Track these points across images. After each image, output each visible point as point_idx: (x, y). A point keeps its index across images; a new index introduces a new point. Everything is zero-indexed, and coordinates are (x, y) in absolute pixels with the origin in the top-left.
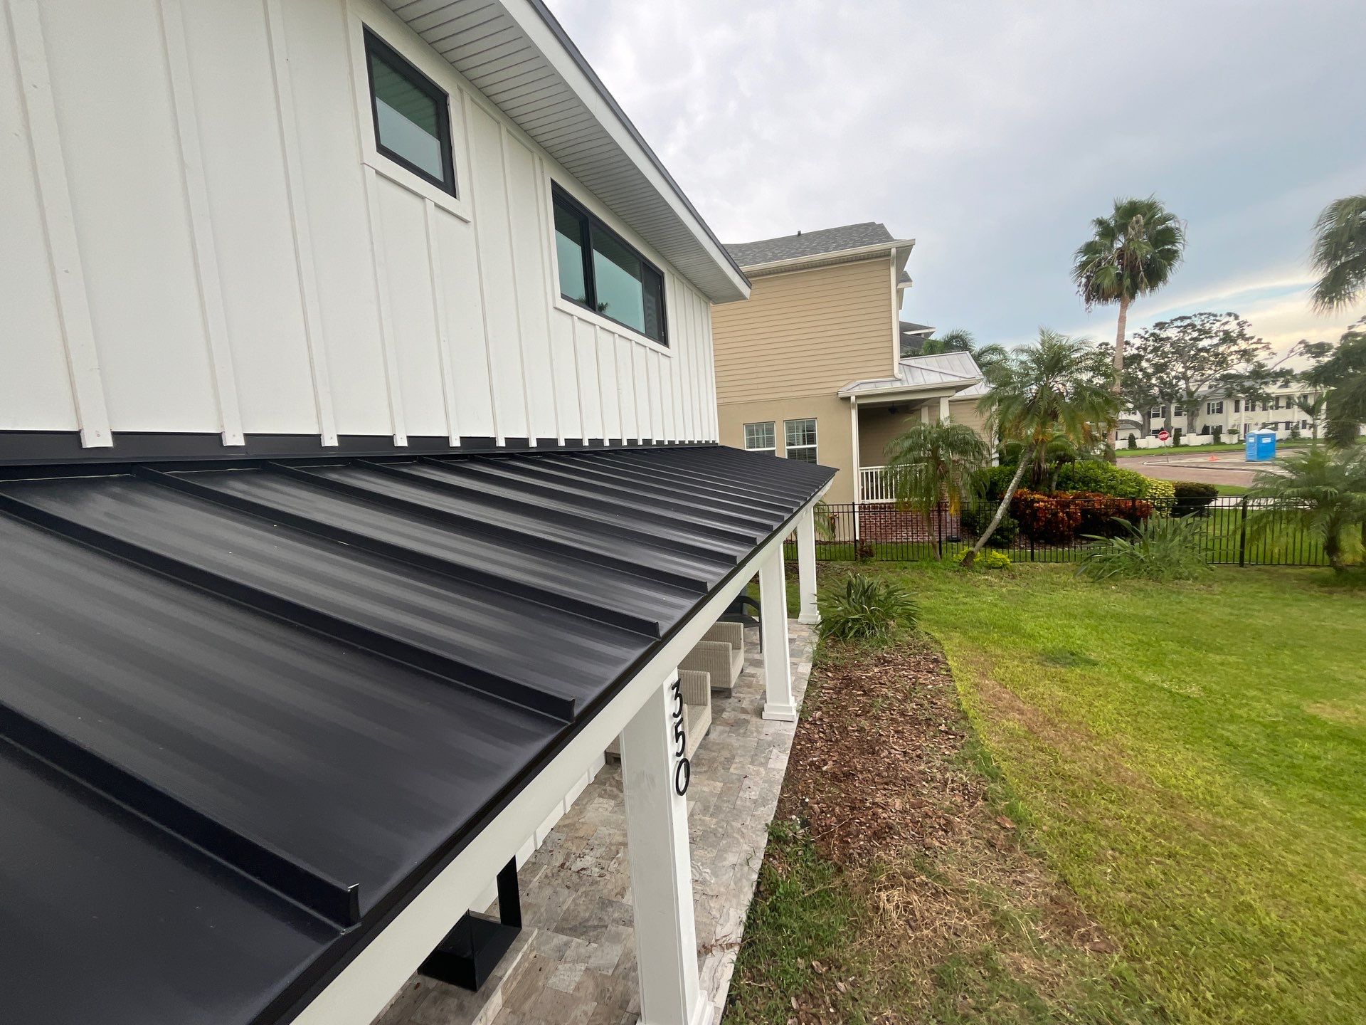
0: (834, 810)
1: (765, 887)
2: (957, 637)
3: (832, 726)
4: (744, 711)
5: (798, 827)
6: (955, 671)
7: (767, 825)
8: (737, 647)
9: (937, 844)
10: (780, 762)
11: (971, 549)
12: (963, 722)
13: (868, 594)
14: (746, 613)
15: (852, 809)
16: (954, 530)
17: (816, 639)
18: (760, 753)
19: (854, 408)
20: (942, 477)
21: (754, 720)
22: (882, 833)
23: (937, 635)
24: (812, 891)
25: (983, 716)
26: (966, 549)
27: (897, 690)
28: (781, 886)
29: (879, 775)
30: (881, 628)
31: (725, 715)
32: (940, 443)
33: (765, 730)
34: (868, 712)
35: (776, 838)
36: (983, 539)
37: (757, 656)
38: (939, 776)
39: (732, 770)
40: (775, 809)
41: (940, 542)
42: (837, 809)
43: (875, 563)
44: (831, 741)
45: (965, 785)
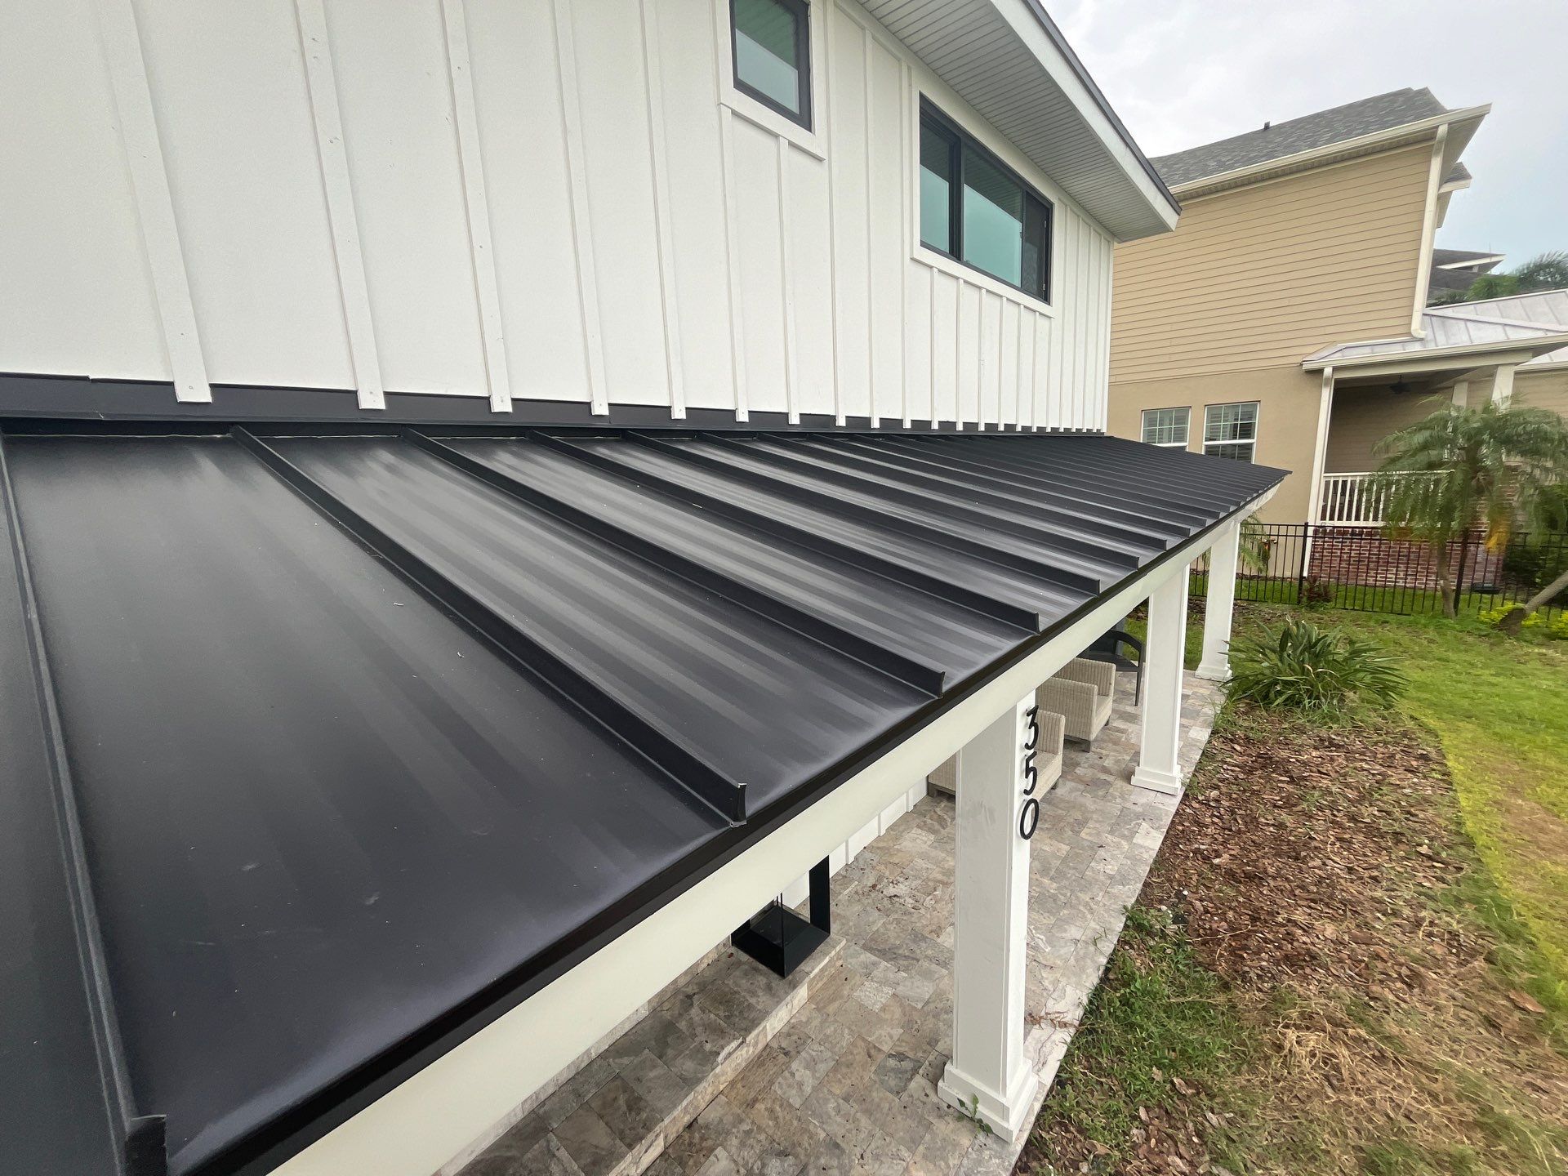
0: (1224, 913)
1: (1114, 975)
2: (1469, 730)
3: (1233, 813)
4: (1105, 770)
5: (1169, 921)
6: (1458, 777)
7: (1125, 907)
8: (1104, 693)
9: (1391, 997)
10: (1151, 841)
11: (1521, 605)
12: (1463, 850)
13: (1316, 651)
14: (1119, 653)
15: (1254, 919)
16: (1490, 576)
17: (1221, 700)
18: (1124, 822)
19: (1327, 384)
20: (1480, 491)
21: (1120, 784)
22: (1301, 961)
23: (1432, 723)
24: (1181, 999)
25: (1505, 849)
26: (1509, 605)
27: (1347, 785)
28: (1139, 980)
29: (1302, 887)
30: (1332, 698)
31: (1079, 771)
32: (1486, 437)
33: (1133, 798)
34: (1295, 806)
35: (1136, 926)
36: (1548, 592)
37: (1130, 709)
38: (1406, 912)
39: (1083, 834)
40: (1138, 892)
41: (1458, 591)
42: (1230, 914)
43: (1331, 611)
44: (1231, 830)
45: (1454, 935)
